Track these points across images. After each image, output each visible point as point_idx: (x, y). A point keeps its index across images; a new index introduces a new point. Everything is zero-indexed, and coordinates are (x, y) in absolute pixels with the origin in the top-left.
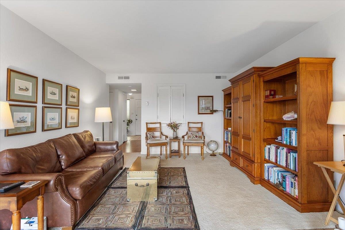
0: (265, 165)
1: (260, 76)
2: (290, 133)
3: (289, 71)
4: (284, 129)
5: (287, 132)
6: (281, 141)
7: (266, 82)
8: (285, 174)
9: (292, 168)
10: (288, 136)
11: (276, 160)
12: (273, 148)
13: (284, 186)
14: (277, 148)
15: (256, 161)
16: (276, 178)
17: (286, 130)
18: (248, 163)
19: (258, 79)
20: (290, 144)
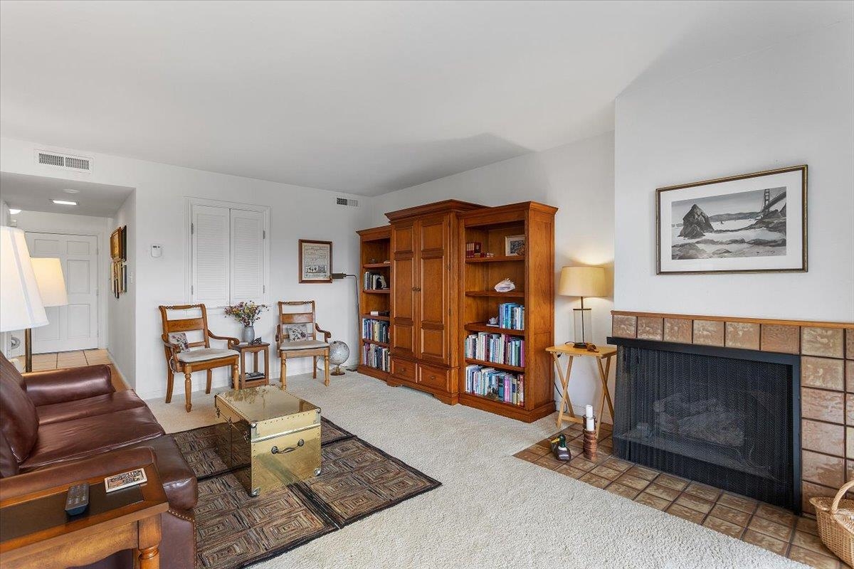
0: (467, 368)
1: (458, 217)
2: (512, 311)
3: (513, 218)
4: (503, 306)
5: (507, 311)
6: (498, 324)
7: (470, 229)
8: (502, 375)
9: (513, 364)
10: (509, 316)
11: (488, 356)
12: (482, 338)
13: (501, 394)
14: (489, 337)
15: (453, 366)
16: (487, 385)
17: (507, 307)
18: (433, 371)
19: (456, 221)
20: (512, 328)
